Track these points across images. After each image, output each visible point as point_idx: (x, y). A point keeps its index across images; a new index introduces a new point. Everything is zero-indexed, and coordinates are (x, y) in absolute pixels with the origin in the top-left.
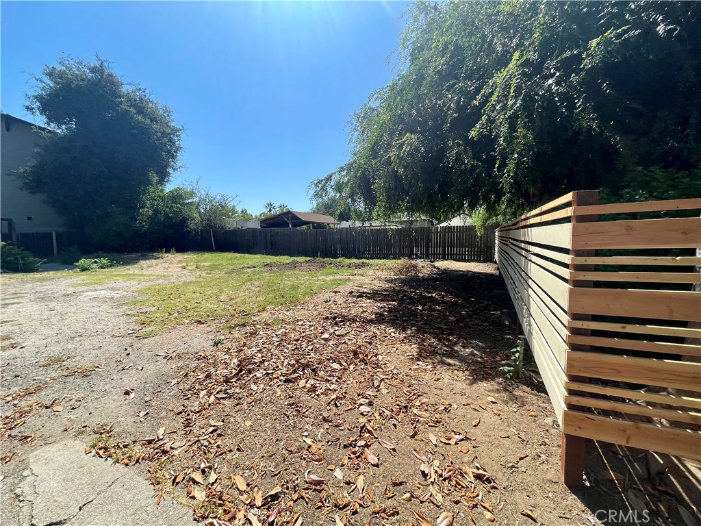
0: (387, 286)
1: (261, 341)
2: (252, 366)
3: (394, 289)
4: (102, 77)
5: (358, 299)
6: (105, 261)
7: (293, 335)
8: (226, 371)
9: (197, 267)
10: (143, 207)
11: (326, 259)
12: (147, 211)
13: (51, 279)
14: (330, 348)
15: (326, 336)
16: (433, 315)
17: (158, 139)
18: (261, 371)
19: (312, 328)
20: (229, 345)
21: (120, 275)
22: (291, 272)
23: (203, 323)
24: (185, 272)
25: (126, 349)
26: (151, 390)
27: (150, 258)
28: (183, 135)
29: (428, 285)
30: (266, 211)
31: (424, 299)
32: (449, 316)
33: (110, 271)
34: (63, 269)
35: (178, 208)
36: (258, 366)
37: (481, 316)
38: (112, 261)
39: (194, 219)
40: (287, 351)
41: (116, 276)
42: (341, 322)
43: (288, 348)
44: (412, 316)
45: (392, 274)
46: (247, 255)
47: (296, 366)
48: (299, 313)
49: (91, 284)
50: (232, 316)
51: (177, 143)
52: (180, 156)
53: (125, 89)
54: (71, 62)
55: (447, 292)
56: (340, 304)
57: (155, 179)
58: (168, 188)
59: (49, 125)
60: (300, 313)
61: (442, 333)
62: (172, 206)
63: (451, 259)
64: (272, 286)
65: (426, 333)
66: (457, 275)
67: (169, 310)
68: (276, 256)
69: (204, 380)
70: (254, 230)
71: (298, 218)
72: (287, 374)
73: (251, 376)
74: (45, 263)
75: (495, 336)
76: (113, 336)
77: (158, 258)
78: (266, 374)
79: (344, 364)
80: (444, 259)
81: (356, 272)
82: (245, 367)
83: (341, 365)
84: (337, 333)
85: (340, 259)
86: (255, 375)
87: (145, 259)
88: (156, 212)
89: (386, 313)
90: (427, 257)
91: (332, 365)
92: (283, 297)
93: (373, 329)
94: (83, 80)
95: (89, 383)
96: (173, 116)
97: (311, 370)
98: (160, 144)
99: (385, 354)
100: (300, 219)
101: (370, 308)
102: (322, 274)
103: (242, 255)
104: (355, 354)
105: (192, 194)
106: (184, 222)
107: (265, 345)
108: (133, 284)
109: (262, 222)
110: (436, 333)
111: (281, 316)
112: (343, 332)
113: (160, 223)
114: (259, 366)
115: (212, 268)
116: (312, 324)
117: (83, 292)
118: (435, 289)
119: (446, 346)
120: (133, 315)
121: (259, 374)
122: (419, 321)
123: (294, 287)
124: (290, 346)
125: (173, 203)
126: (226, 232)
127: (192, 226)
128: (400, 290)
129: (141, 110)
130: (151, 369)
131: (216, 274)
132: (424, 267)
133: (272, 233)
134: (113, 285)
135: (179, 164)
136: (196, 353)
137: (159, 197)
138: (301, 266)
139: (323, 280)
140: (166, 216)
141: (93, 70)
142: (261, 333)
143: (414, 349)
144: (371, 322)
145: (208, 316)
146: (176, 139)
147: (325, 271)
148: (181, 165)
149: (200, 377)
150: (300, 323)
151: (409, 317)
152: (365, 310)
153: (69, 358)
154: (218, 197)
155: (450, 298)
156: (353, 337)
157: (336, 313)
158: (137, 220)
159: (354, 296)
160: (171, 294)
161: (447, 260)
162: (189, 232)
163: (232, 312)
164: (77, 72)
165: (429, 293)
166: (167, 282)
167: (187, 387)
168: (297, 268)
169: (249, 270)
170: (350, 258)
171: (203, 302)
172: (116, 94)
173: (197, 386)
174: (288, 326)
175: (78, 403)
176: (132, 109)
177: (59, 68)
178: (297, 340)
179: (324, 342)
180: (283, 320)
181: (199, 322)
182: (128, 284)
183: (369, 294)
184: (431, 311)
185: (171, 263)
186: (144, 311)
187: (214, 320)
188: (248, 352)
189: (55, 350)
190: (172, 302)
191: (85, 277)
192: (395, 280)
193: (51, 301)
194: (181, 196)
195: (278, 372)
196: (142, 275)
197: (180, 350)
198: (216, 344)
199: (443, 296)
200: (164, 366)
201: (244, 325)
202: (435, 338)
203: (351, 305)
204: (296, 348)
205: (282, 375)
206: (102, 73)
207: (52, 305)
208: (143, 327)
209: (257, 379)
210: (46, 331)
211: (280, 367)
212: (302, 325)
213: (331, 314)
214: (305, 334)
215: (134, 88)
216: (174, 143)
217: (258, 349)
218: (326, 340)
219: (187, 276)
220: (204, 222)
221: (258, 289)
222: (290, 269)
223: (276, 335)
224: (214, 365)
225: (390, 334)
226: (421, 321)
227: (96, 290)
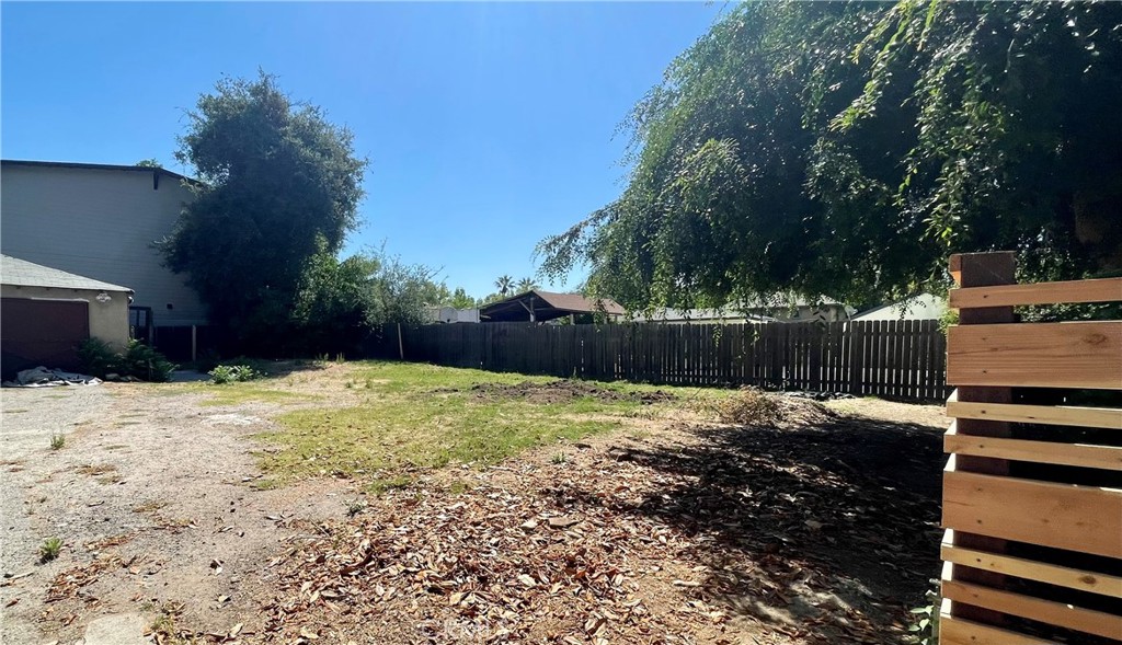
0: (695, 442)
1: (419, 517)
2: (385, 556)
3: (707, 450)
4: (265, 100)
5: (621, 464)
6: (246, 370)
7: (473, 514)
8: (348, 556)
9: (368, 387)
10: (304, 289)
11: (588, 382)
12: (309, 295)
13: (179, 393)
14: (532, 546)
15: (531, 524)
16: (771, 511)
17: (331, 181)
18: (399, 565)
19: (513, 507)
20: (368, 516)
21: (260, 392)
22: (514, 403)
23: (345, 478)
24: (349, 392)
25: (232, 503)
26: (244, 566)
27: (307, 368)
28: (366, 171)
29: (788, 448)
30: (497, 291)
31: (764, 476)
32: (808, 517)
33: (250, 387)
34: (197, 380)
35: (352, 288)
36: (395, 557)
37: (893, 527)
38: (254, 372)
39: (373, 307)
40: (453, 540)
41: (255, 393)
42: (569, 502)
43: (455, 536)
44: (722, 508)
45: (717, 419)
46: (451, 369)
47: (455, 567)
48: (499, 478)
49: (222, 403)
50: (391, 470)
51: (357, 185)
52: (360, 206)
53: (293, 112)
54: (231, 85)
55: (827, 467)
56: (580, 468)
57: (323, 243)
58: (342, 256)
59: (199, 174)
60: (503, 478)
61: (775, 552)
62: (344, 287)
63: (874, 394)
64: (473, 426)
65: (739, 546)
66: (873, 432)
67: (305, 451)
68: (498, 372)
69: (314, 566)
70: (466, 326)
71: (547, 305)
72: (437, 578)
73: (381, 571)
74: (177, 369)
75: (911, 575)
76: (224, 482)
77: (318, 368)
78: (405, 571)
79: (544, 578)
80: (856, 392)
81: (638, 411)
82: (375, 557)
83: (537, 579)
84: (552, 521)
85: (616, 384)
86: (388, 572)
87: (299, 370)
88: (321, 296)
89: (667, 497)
90: (814, 386)
91: (520, 577)
92: (482, 446)
93: (624, 523)
94: (241, 108)
95: (177, 542)
96: (355, 143)
97: (478, 578)
98: (333, 189)
99: (632, 574)
100: (551, 305)
101: (638, 481)
102: (570, 411)
103: (443, 368)
104: (571, 563)
105: (375, 266)
106: (359, 311)
107: (422, 525)
108: (272, 408)
109: (483, 311)
110: (760, 550)
111: (467, 479)
112: (565, 520)
113: (325, 312)
114: (398, 557)
115: (389, 389)
116: (515, 498)
117: (209, 414)
118: (798, 457)
119: (772, 577)
120: (257, 454)
121: (393, 571)
122: (730, 521)
123: (509, 431)
124: (460, 533)
125: (346, 280)
126: (422, 328)
127: (371, 318)
128: (718, 453)
129: (309, 140)
130: (253, 535)
131: (393, 398)
132: (795, 408)
133: (497, 330)
134: (248, 406)
135: (358, 219)
136: (319, 523)
137: (327, 271)
138: (535, 393)
139: (567, 422)
140: (335, 300)
141: (255, 92)
142: (425, 503)
143: (696, 575)
144: (629, 509)
145: (356, 467)
146: (356, 178)
147: (578, 404)
148: (360, 219)
149: (310, 560)
150: (494, 495)
151: (713, 510)
152: (626, 485)
153: (166, 505)
154: (413, 270)
155: (831, 480)
156: (582, 532)
157: (567, 485)
158: (294, 309)
159: (614, 457)
160: (316, 427)
161: (861, 396)
162: (366, 329)
163: (393, 463)
164: (235, 98)
165: (782, 464)
166: (318, 406)
167: (289, 572)
168: (526, 397)
169: (445, 396)
170: (637, 382)
171: (357, 444)
172: (280, 121)
173: (302, 573)
174: (472, 499)
175: (158, 567)
176: (299, 141)
177: (217, 95)
178: (475, 524)
179: (523, 534)
180: (466, 486)
181: (341, 475)
182: (266, 406)
183: (648, 454)
184: (771, 503)
185: (333, 377)
186: (272, 449)
187: (363, 474)
188: (391, 531)
189: (154, 492)
190: (314, 438)
191: (218, 393)
192: (718, 432)
193: (170, 423)
194: (358, 270)
195: (425, 572)
196: (288, 394)
197: (301, 515)
198: (352, 513)
199: (815, 475)
200: (272, 536)
201: (402, 487)
202: (754, 559)
203: (601, 473)
204: (471, 537)
205: (429, 578)
206: (265, 94)
207: (171, 429)
208: (265, 472)
209: (389, 577)
210: (154, 465)
211: (430, 565)
212: (497, 498)
213: (556, 486)
214: (495, 515)
215: (304, 108)
216: (352, 186)
217: (408, 529)
218: (528, 531)
219: (351, 401)
220: (389, 312)
221: (447, 429)
222: (514, 397)
223: (447, 510)
224: (336, 546)
225: (657, 538)
226: (736, 521)
227: (225, 413)
